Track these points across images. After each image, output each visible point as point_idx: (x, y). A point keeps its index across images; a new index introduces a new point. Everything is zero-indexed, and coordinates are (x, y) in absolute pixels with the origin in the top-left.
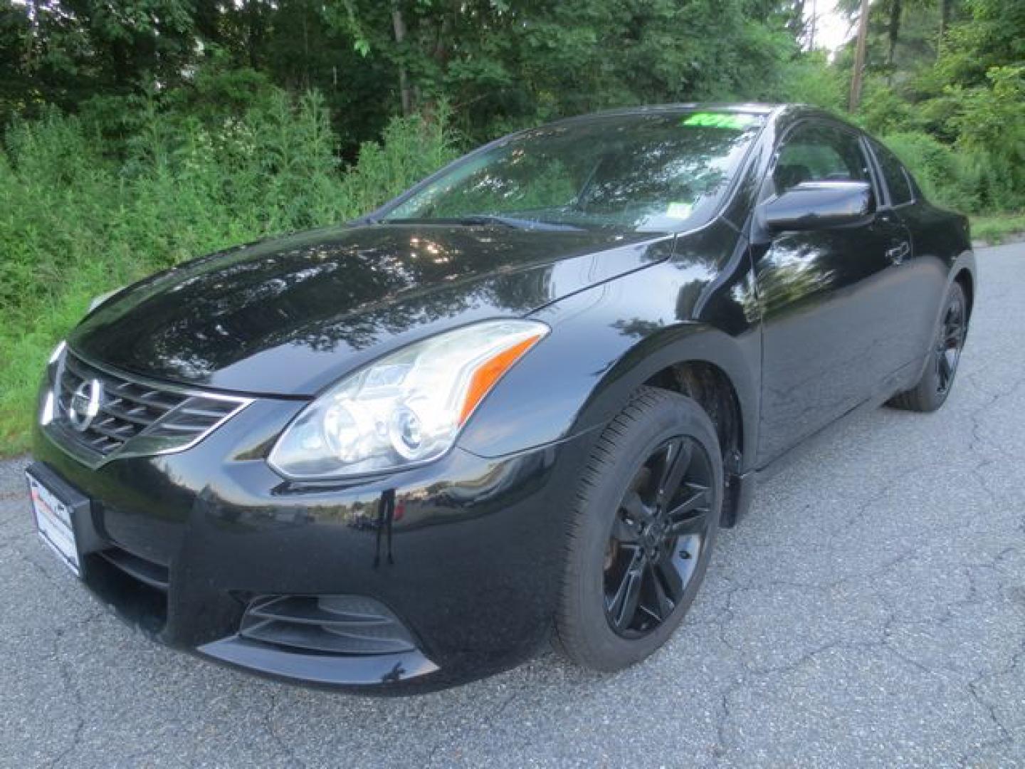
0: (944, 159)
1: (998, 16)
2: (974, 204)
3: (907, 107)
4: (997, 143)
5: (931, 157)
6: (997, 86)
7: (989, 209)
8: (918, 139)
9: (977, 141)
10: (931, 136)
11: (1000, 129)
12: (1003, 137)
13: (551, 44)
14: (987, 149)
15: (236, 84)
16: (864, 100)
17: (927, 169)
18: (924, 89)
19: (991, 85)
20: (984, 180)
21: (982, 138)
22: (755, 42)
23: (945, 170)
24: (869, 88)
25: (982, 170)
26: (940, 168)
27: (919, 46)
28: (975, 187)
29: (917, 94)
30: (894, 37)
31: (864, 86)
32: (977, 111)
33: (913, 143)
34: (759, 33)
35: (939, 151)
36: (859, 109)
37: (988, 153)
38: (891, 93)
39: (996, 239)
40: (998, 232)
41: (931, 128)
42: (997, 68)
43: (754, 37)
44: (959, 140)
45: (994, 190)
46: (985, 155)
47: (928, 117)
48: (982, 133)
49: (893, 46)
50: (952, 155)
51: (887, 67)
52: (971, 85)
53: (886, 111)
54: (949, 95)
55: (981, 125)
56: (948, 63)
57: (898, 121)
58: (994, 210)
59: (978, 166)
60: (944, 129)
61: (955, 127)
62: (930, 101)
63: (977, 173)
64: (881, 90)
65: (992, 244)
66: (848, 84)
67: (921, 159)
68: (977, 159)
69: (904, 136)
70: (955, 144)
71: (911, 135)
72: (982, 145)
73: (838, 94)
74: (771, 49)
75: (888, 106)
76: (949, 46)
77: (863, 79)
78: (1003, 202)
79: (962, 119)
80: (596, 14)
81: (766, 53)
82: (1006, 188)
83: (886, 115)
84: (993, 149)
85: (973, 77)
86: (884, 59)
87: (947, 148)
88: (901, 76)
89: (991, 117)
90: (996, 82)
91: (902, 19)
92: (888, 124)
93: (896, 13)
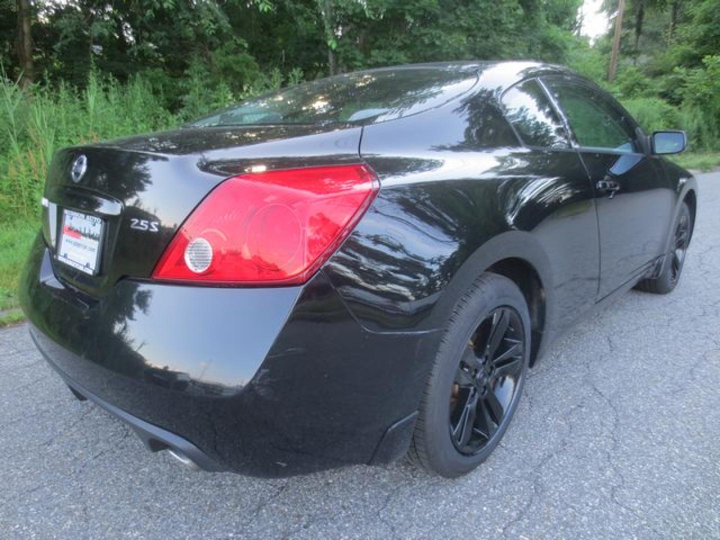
0: (673, 116)
1: (711, 21)
2: (692, 146)
3: (647, 80)
4: (709, 106)
5: (665, 114)
6: (709, 68)
7: (702, 149)
8: (655, 102)
9: (695, 105)
10: (664, 101)
11: (711, 97)
12: (713, 102)
13: (438, 43)
14: (701, 110)
15: (237, 63)
16: (618, 75)
17: (662, 123)
18: (660, 68)
19: (705, 67)
20: (699, 130)
21: (698, 102)
22: (552, 39)
23: (675, 123)
24: (621, 67)
25: (698, 124)
26: (671, 122)
27: (655, 37)
28: (694, 134)
29: (655, 71)
30: (639, 32)
31: (619, 65)
32: (695, 85)
33: (653, 105)
34: (555, 32)
35: (670, 110)
36: (615, 81)
37: (702, 113)
38: (637, 71)
39: (708, 168)
40: (709, 164)
41: (663, 95)
42: (710, 56)
43: (551, 35)
44: (683, 103)
45: (706, 137)
46: (700, 114)
47: (662, 87)
48: (699, 99)
49: (638, 38)
50: (678, 113)
51: (633, 52)
52: (691, 67)
53: (634, 83)
54: (677, 73)
55: (698, 94)
56: (676, 51)
57: (642, 90)
58: (705, 150)
59: (696, 121)
60: (674, 96)
61: (681, 95)
62: (663, 76)
63: (695, 126)
64: (631, 69)
65: (705, 172)
66: (608, 64)
67: (658, 116)
68: (695, 116)
69: (647, 100)
70: (681, 106)
71: (652, 100)
72: (698, 108)
73: (601, 71)
74: (562, 42)
75: (635, 79)
76: (677, 40)
77: (618, 61)
78: (711, 145)
79: (686, 89)
80: (466, 25)
81: (559, 46)
82: (713, 135)
83: (634, 85)
84: (706, 110)
85: (693, 61)
86: (631, 47)
87: (675, 108)
88: (643, 59)
89: (704, 89)
90: (708, 65)
91: (644, 20)
92: (636, 91)
93: (640, 16)
